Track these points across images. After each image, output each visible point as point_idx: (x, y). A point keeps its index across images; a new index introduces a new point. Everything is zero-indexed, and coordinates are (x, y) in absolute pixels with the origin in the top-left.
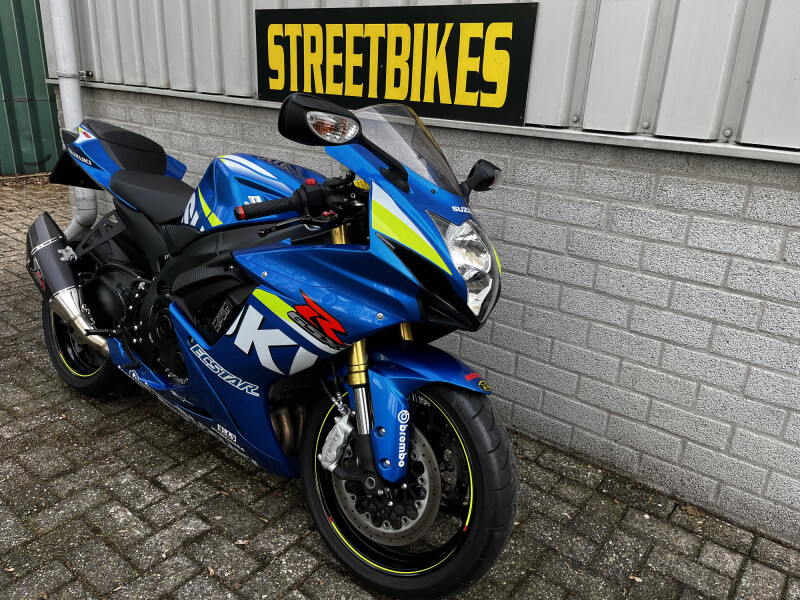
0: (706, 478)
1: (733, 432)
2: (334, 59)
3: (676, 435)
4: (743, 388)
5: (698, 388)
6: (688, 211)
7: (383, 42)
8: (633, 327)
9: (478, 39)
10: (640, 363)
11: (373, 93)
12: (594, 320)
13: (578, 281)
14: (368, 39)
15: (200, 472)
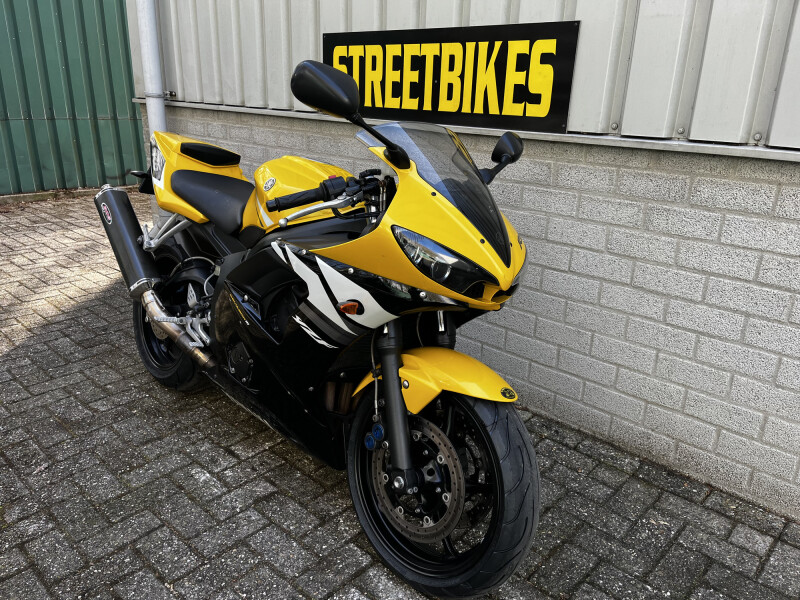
0: (740, 466)
1: (766, 420)
2: (393, 76)
3: (711, 423)
4: (775, 377)
5: (732, 379)
6: (720, 210)
7: (437, 60)
8: (669, 320)
9: (525, 54)
10: (675, 354)
11: (428, 106)
12: (632, 314)
13: (617, 277)
14: (424, 57)
15: (267, 445)
